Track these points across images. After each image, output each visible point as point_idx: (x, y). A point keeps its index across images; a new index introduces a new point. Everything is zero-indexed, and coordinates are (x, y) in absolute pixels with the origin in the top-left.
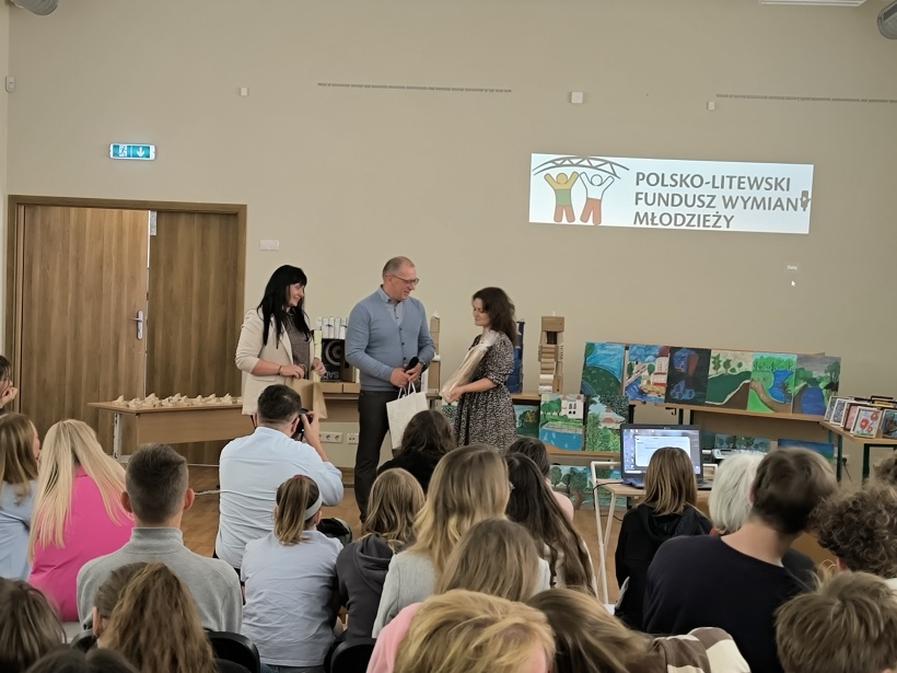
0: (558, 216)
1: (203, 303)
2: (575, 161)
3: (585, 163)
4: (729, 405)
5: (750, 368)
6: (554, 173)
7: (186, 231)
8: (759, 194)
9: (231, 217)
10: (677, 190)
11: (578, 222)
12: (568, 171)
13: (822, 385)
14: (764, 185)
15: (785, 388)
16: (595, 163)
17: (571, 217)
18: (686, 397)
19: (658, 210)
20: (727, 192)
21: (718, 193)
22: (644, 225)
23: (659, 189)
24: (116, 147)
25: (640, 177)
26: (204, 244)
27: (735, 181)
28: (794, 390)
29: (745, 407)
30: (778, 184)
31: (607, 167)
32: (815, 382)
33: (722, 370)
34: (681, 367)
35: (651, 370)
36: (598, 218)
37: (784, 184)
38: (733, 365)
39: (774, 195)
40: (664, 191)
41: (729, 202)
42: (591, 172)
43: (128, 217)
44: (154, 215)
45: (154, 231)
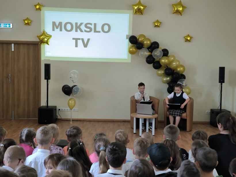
9: (36, 45)
26: (28, 53)
43: (5, 46)
44: (13, 45)
45: (13, 50)
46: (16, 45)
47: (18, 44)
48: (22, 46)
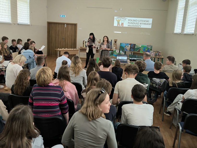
0: (118, 25)
1: (72, 36)
2: (120, 18)
3: (122, 18)
4: (138, 52)
5: (140, 47)
6: (117, 19)
7: (70, 27)
8: (145, 23)
9: (75, 25)
10: (134, 22)
11: (120, 26)
12: (119, 19)
13: (150, 49)
14: (146, 21)
15: (145, 49)
16: (123, 18)
17: (119, 25)
18: (132, 50)
19: (131, 24)
20: (140, 22)
21: (139, 22)
22: (129, 27)
23: (131, 22)
24: (61, 15)
25: (129, 20)
26: (72, 29)
27: (142, 21)
28: (146, 50)
29: (139, 52)
30: (147, 21)
31: (124, 19)
32: (149, 49)
33: (137, 47)
34: (132, 46)
35: (128, 47)
36: (123, 26)
37: (148, 21)
38: (138, 46)
39: (147, 23)
40: (132, 22)
41: (141, 24)
42: (122, 19)
43: (62, 25)
44: (66, 25)
45: (66, 27)
46: (67, 25)
47: (68, 24)
48: (69, 25)
